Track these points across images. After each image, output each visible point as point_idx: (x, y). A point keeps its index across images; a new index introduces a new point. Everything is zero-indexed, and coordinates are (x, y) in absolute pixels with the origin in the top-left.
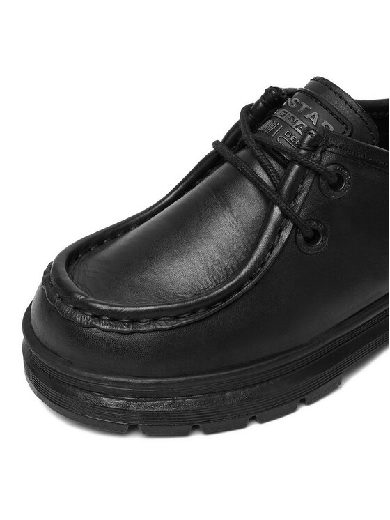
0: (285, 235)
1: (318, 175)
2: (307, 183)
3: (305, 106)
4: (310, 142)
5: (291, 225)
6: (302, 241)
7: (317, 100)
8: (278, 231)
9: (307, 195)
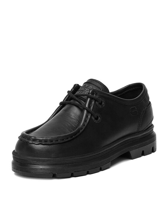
0: (89, 117)
1: (96, 100)
2: (93, 103)
3: (87, 85)
4: (92, 92)
5: (90, 114)
6: (94, 119)
7: (90, 83)
8: (87, 116)
9: (93, 106)
